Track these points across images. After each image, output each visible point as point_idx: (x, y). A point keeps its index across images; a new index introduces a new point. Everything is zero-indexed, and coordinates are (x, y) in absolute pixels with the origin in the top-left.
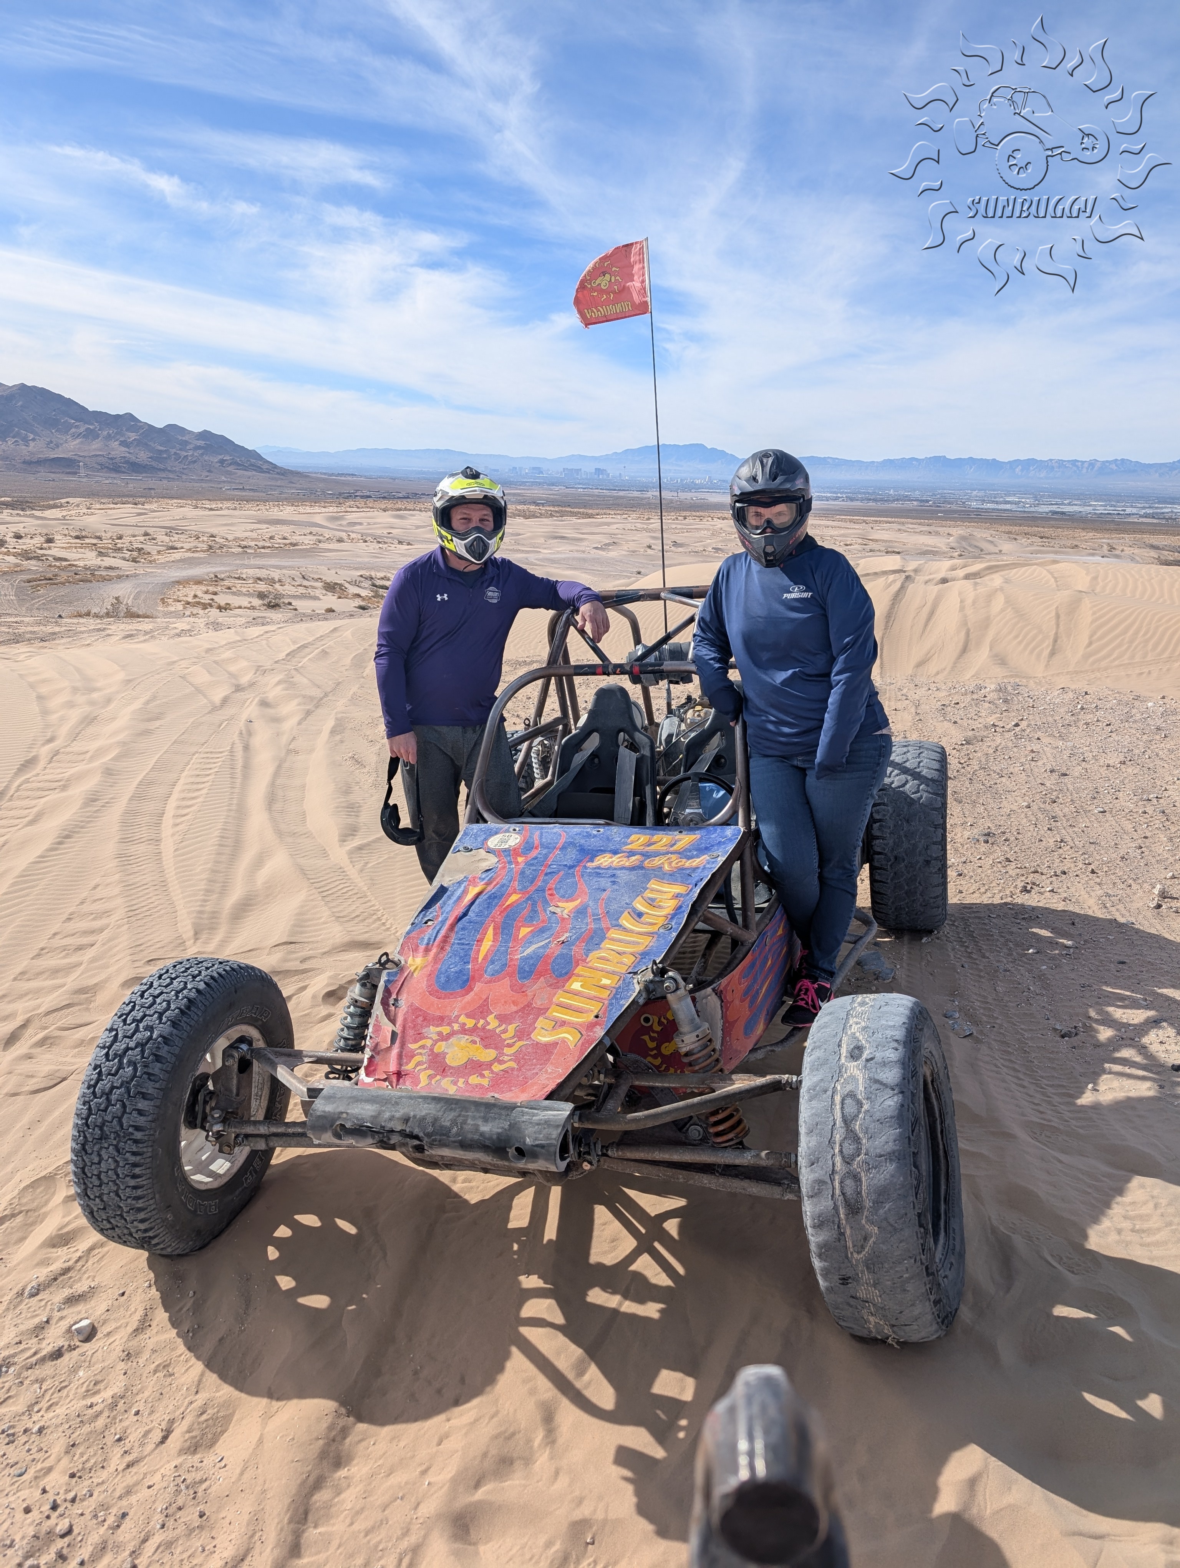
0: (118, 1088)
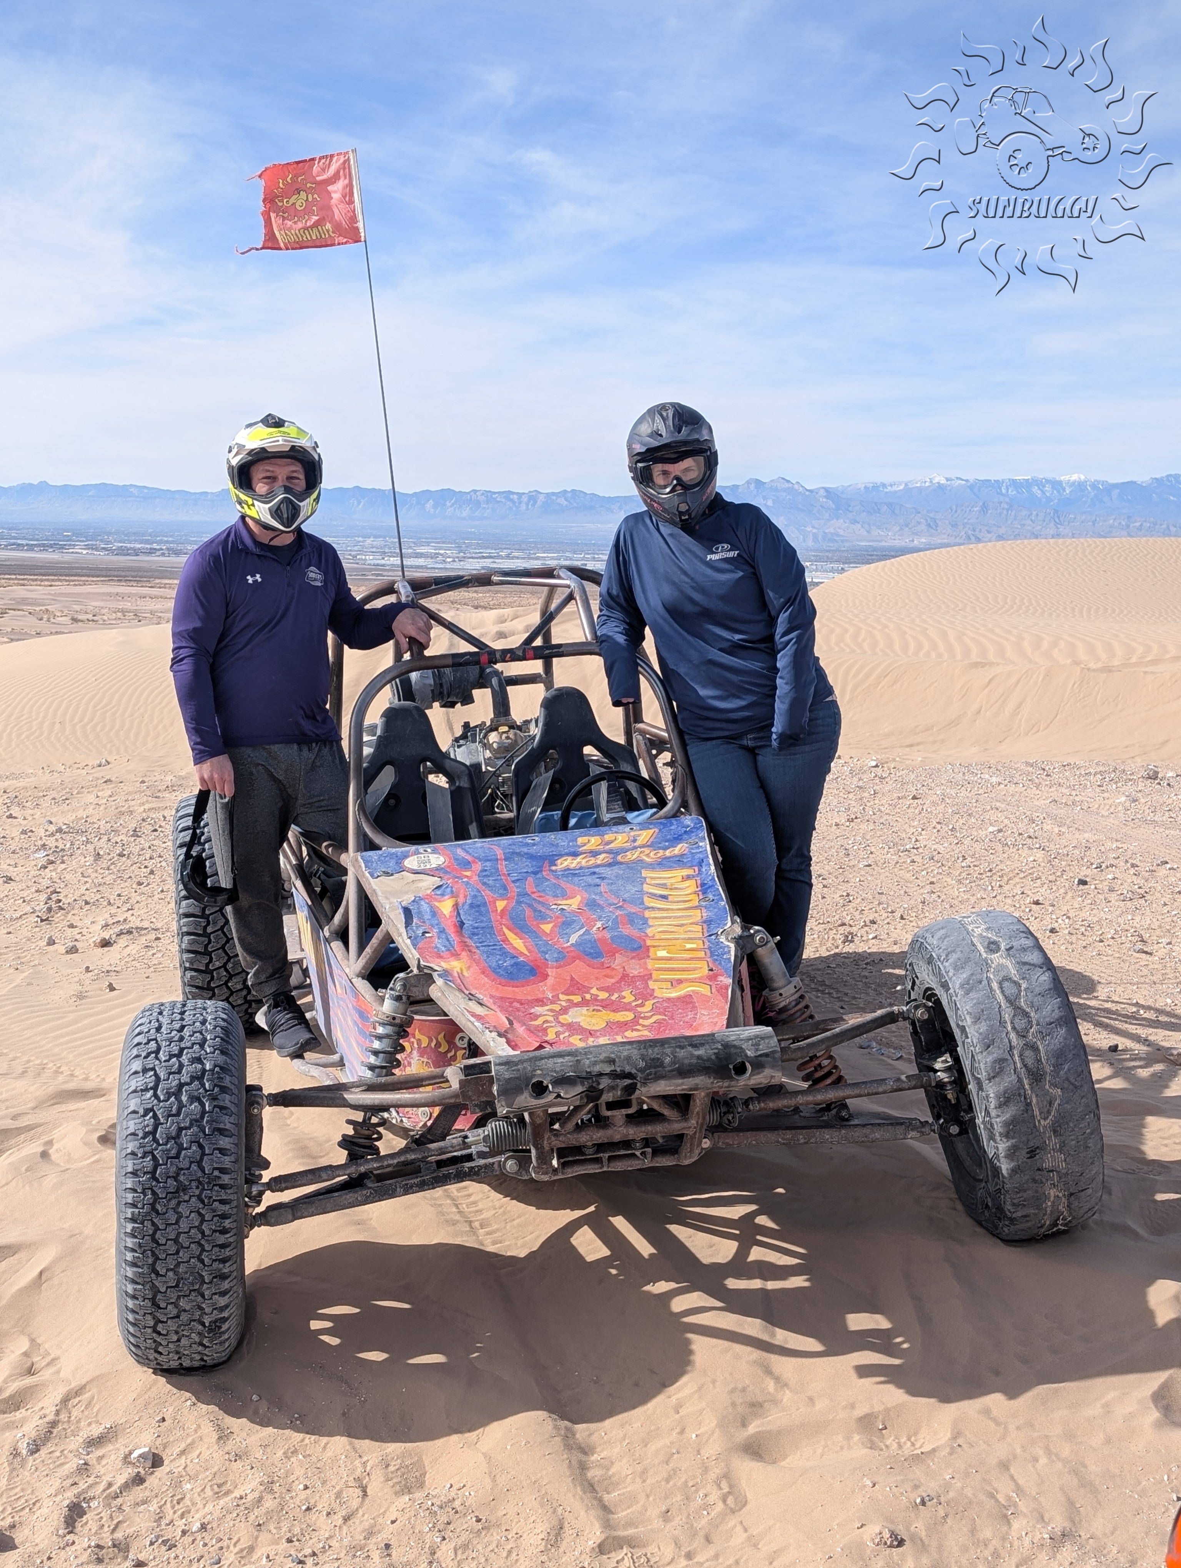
0: (186, 1128)
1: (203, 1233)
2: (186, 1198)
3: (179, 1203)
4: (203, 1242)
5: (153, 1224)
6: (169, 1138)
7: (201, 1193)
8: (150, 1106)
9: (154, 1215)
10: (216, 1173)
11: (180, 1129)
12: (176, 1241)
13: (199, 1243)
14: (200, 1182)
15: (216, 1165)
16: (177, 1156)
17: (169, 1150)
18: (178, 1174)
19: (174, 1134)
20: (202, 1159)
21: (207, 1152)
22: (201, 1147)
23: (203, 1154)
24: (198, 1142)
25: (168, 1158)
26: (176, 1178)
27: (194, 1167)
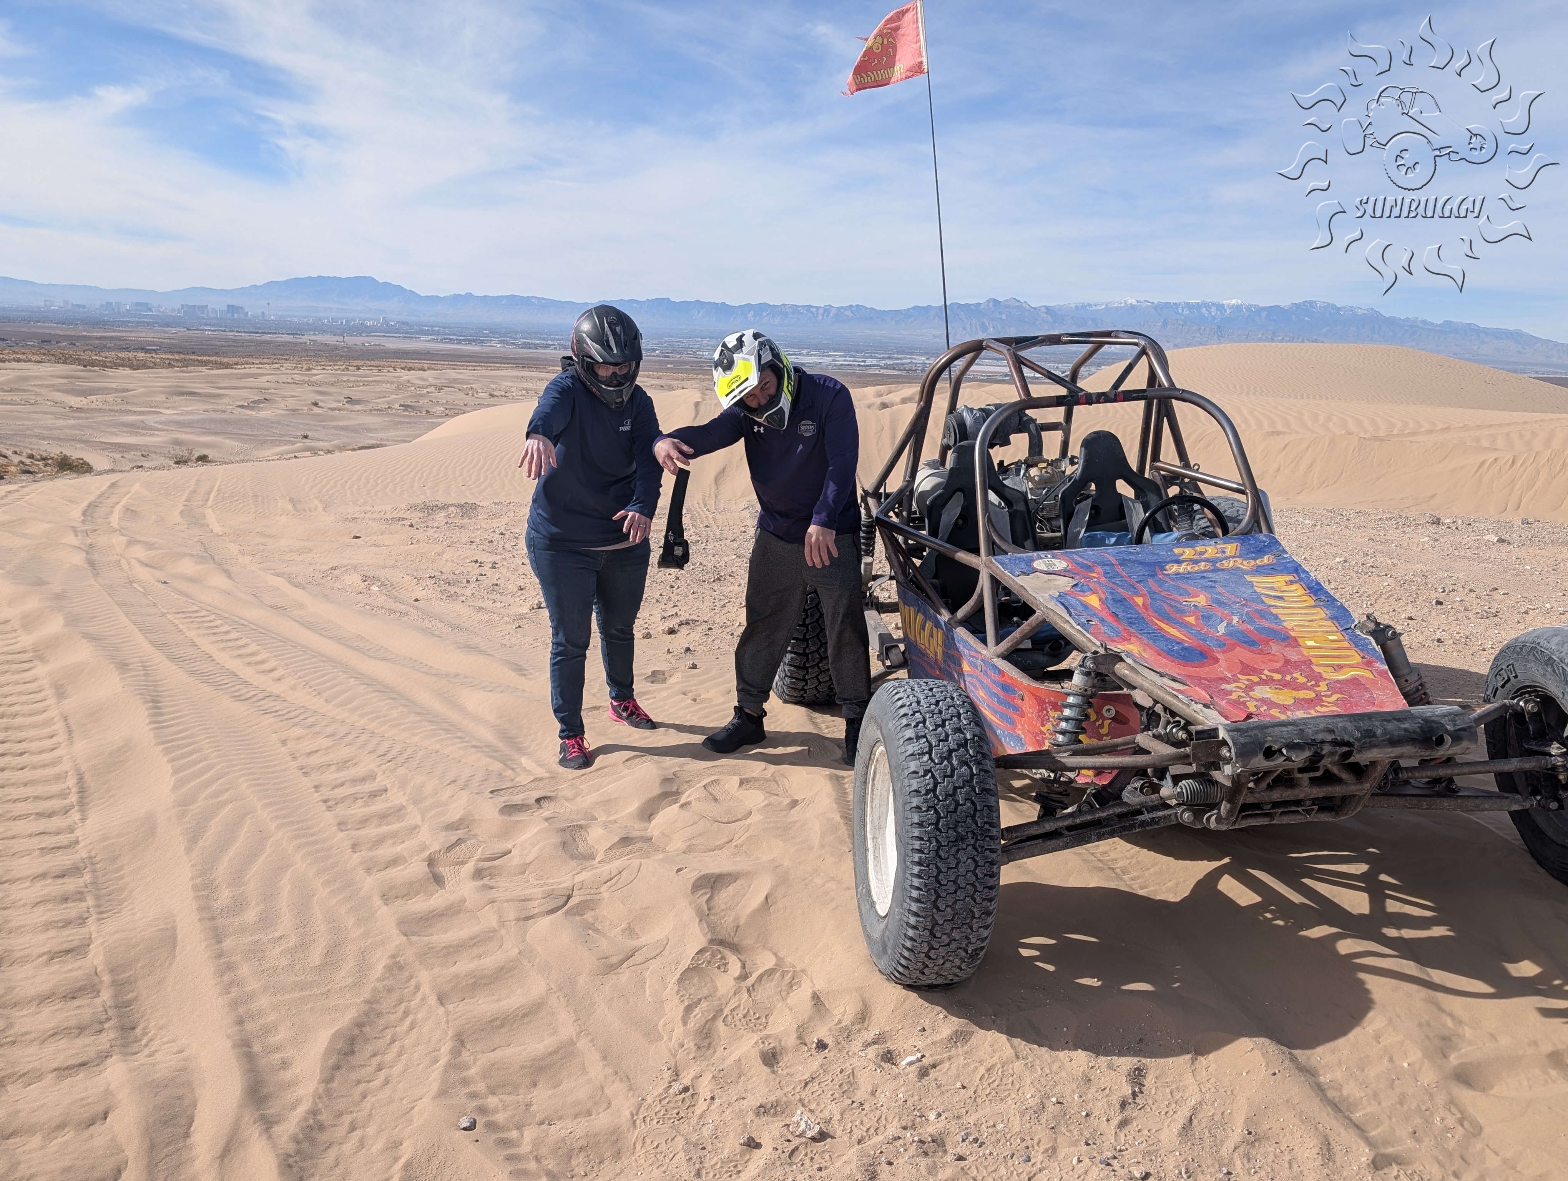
0: (960, 788)
1: (976, 876)
2: (964, 846)
3: (958, 850)
4: (976, 884)
5: (937, 867)
6: (947, 796)
7: (975, 843)
8: (928, 768)
9: (938, 860)
10: (987, 826)
11: (955, 788)
12: (955, 882)
13: (973, 885)
14: (974, 833)
15: (986, 820)
16: (955, 811)
17: (948, 806)
18: (956, 826)
19: (951, 792)
20: (975, 814)
21: (979, 808)
22: (973, 803)
23: (976, 810)
24: (971, 799)
25: (948, 812)
26: (955, 829)
27: (969, 820)
